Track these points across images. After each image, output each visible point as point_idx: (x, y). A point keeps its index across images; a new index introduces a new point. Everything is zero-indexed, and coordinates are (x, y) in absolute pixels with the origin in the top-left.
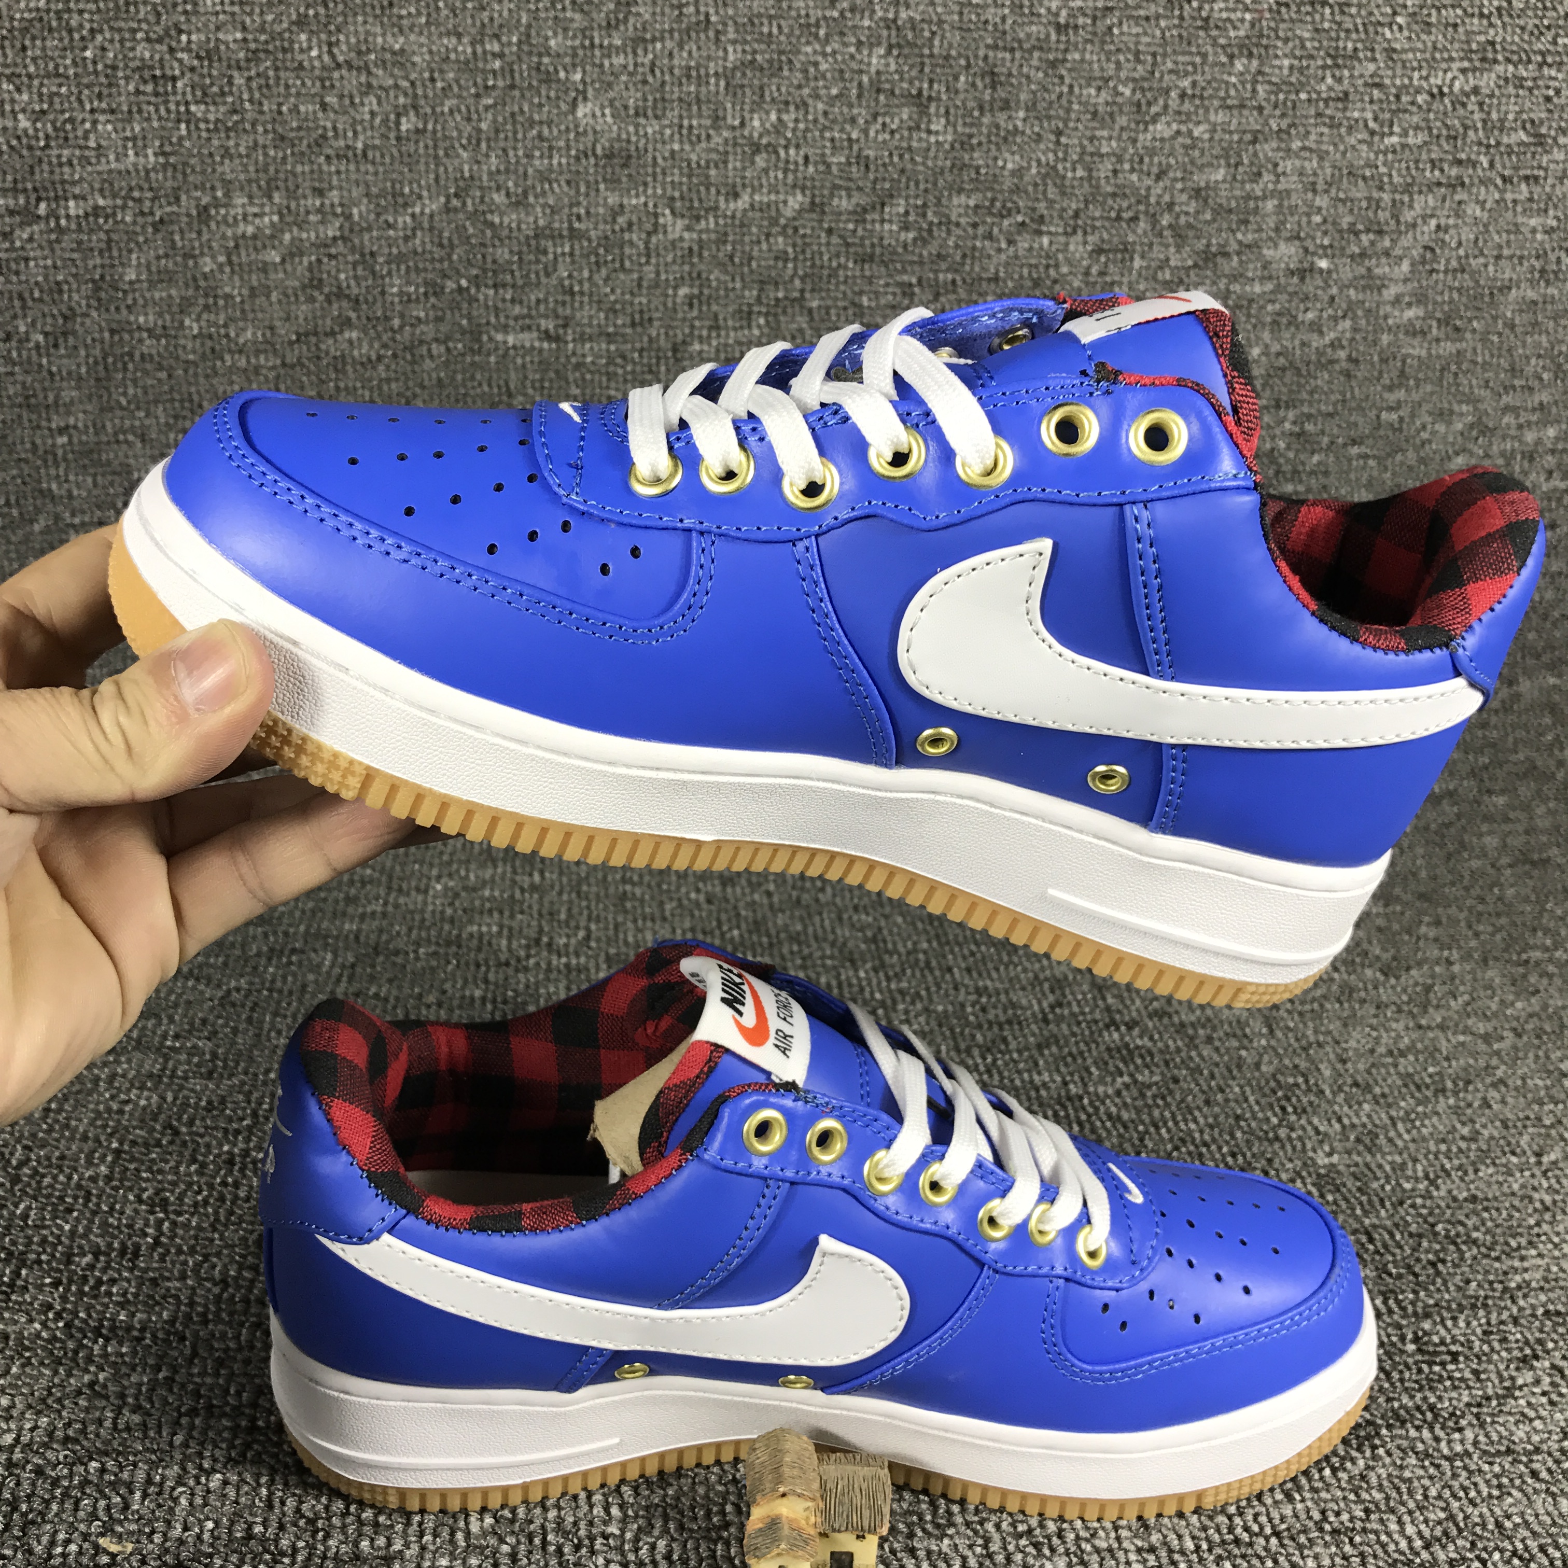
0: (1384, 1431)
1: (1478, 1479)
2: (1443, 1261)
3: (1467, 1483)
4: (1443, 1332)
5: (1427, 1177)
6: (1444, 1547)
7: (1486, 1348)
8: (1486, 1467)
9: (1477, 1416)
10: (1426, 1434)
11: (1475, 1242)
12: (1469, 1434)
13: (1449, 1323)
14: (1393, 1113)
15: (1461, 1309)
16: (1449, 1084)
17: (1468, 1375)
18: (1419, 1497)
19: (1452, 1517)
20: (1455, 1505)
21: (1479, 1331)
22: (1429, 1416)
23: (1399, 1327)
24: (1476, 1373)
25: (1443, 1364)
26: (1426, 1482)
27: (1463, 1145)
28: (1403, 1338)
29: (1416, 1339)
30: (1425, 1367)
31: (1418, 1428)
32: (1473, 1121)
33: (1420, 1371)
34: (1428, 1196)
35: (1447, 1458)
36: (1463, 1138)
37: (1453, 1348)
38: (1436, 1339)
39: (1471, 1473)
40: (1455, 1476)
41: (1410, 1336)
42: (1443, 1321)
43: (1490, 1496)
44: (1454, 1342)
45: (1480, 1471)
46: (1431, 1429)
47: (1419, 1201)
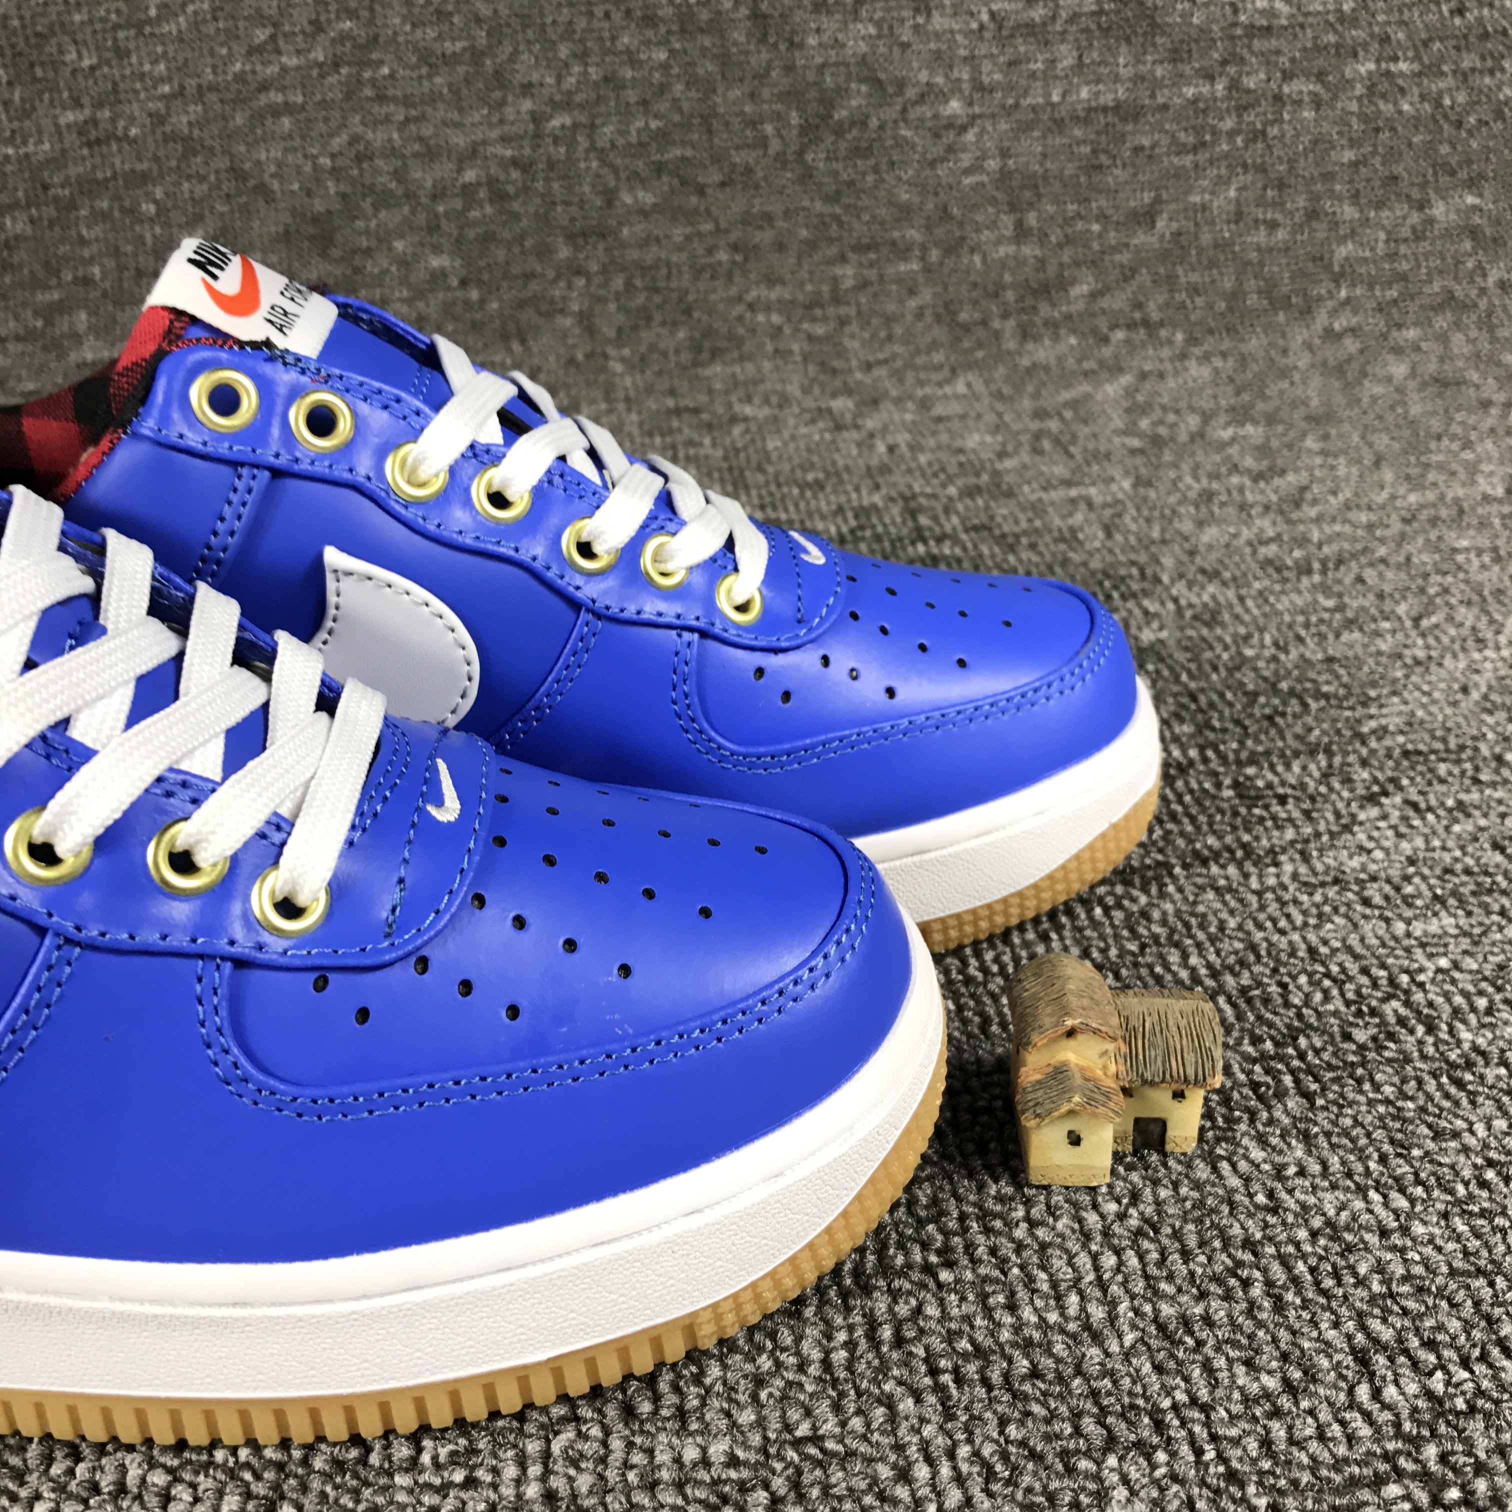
0: (1177, 870)
1: (1292, 910)
2: (1283, 715)
3: (1277, 914)
4: (1270, 776)
5: (1276, 644)
6: (1236, 975)
7: (1323, 789)
8: (1304, 898)
9: (1302, 853)
10: (1232, 870)
11: (1327, 696)
12: (1288, 868)
13: (1280, 768)
14: (1243, 592)
15: (1297, 754)
16: (1316, 566)
17: (1296, 814)
18: (1213, 929)
19: (1253, 947)
20: (1259, 936)
21: (1317, 774)
22: (1239, 854)
23: (1215, 774)
24: (1307, 814)
25: (1266, 807)
26: (1224, 915)
27: (1326, 616)
28: (1218, 786)
29: (1236, 785)
30: (1243, 811)
31: (1223, 867)
32: (1340, 596)
33: (1236, 814)
34: (1275, 659)
35: (1254, 892)
36: (1326, 610)
37: (1281, 791)
38: (1260, 783)
39: (1283, 904)
40: (1262, 908)
41: (1227, 781)
42: (1272, 767)
43: (1306, 924)
44: (1283, 783)
45: (1295, 901)
46: (1240, 865)
47: (1261, 664)
